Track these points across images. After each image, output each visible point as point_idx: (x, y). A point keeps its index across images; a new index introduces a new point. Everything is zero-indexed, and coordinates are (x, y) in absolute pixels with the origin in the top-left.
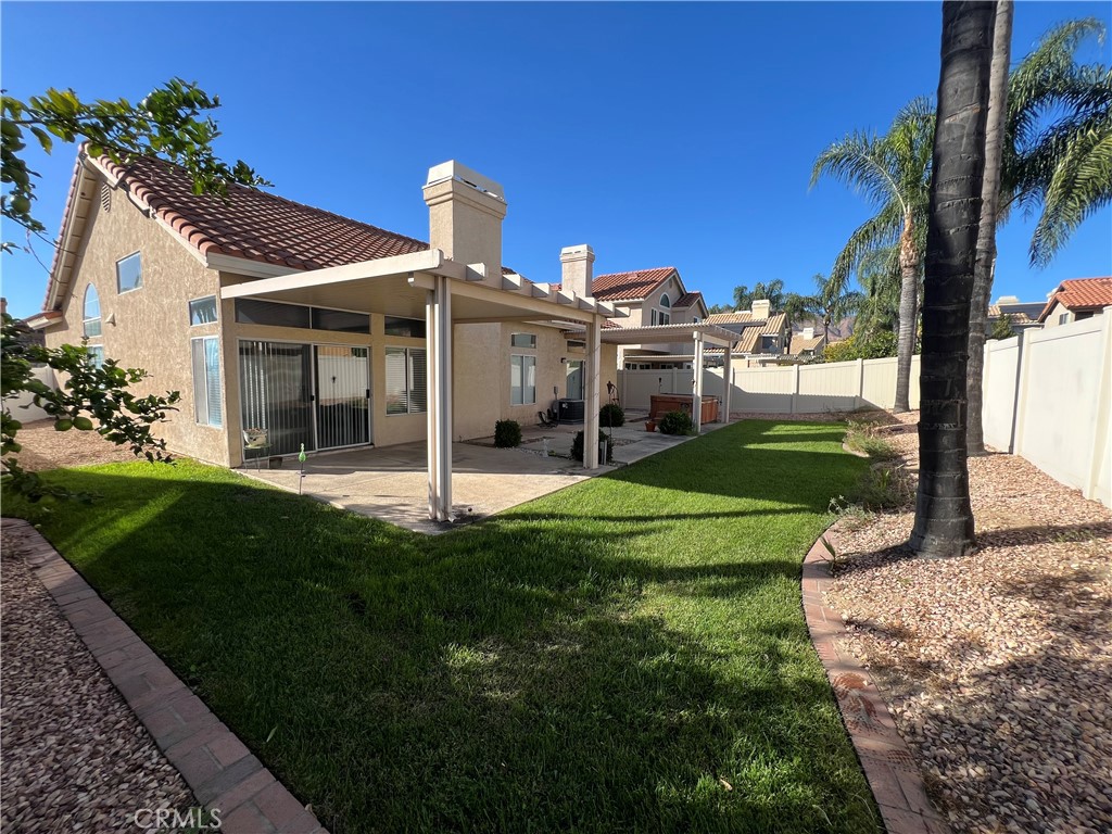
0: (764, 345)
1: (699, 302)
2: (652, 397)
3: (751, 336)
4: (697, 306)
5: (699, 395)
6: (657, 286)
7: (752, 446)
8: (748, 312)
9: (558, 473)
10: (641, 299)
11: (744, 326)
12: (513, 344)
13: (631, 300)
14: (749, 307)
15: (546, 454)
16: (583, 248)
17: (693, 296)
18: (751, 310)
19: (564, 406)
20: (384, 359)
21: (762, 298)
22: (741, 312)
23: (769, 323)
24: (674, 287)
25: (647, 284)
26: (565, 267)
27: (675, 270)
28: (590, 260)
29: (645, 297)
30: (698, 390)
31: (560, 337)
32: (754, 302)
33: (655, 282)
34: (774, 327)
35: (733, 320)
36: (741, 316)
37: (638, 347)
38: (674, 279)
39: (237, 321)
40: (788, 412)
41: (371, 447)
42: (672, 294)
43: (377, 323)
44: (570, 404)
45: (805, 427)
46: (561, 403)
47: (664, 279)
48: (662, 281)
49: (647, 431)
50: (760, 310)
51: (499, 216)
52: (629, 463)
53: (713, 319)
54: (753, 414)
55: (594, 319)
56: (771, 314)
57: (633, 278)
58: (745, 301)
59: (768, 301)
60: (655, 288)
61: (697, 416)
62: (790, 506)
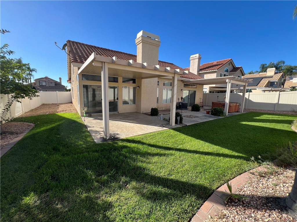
0: (271, 85)
1: (241, 70)
2: (212, 102)
3: (265, 82)
4: (240, 72)
5: (228, 102)
6: (223, 65)
7: (244, 123)
8: (266, 73)
9: (160, 126)
10: (216, 70)
11: (262, 78)
12: (164, 85)
13: (212, 71)
14: (266, 71)
15: (162, 119)
16: (197, 55)
17: (239, 68)
18: (267, 72)
19: (180, 104)
20: (122, 89)
21: (272, 67)
22: (262, 73)
23: (274, 77)
24: (231, 66)
25: (220, 65)
26: (191, 61)
27: (231, 60)
28: (200, 59)
29: (217, 69)
30: (227, 101)
31: (182, 83)
32: (268, 69)
33: (222, 64)
34: (277, 78)
35: (258, 76)
36: (262, 74)
37: (214, 85)
38: (231, 63)
39: (82, 80)
40: (273, 110)
41: (118, 113)
42: (230, 68)
43: (120, 80)
44: (182, 104)
45: (278, 117)
46: (179, 103)
47: (226, 63)
48: (225, 64)
49: (207, 114)
50: (271, 72)
51: (158, 46)
52: (188, 125)
53: (247, 76)
54: (256, 110)
55: (175, 75)
56: (276, 73)
57: (215, 63)
58: (264, 69)
59: (274, 68)
60: (222, 66)
61: (227, 109)
62: (236, 154)
